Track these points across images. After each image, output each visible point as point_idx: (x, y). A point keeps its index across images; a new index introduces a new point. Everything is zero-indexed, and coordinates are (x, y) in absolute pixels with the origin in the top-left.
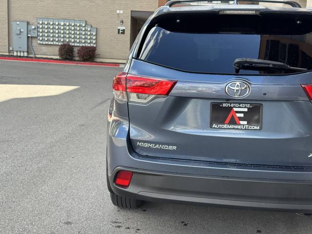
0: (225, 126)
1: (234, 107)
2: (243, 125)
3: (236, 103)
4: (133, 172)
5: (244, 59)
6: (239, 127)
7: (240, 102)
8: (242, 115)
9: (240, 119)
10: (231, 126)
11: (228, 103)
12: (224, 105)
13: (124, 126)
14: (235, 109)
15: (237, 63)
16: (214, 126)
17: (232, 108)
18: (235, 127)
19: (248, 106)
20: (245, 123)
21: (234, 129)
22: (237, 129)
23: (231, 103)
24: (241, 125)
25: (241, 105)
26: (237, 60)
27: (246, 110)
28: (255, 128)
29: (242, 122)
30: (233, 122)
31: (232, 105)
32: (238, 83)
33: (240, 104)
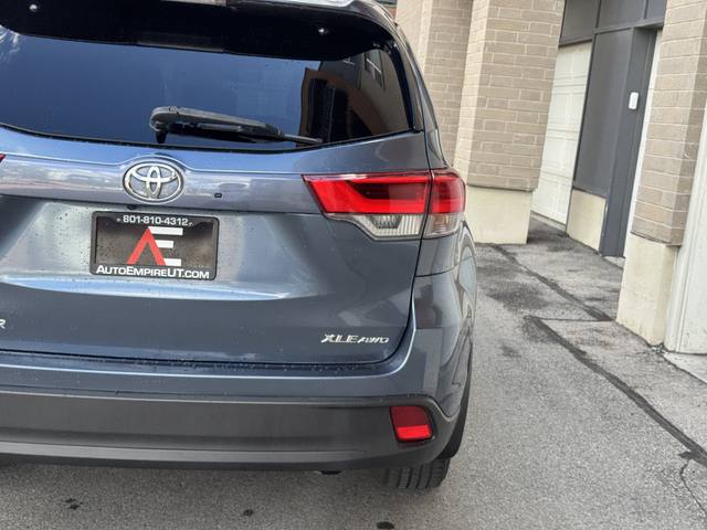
0: (127, 270)
1: (150, 224)
2: (172, 268)
3: (155, 215)
5: (174, 110)
6: (162, 273)
7: (167, 211)
8: (169, 244)
9: (166, 253)
10: (143, 271)
11: (136, 214)
12: (127, 219)
14: (154, 230)
15: (159, 117)
16: (101, 269)
17: (145, 227)
18: (153, 272)
19: (185, 222)
20: (177, 262)
21: (148, 276)
22: (157, 277)
23: (142, 215)
24: (166, 267)
25: (167, 221)
26: (158, 111)
27: (179, 232)
28: (200, 274)
29: (169, 262)
30: (151, 260)
31: (146, 220)
32: (154, 168)
33: (164, 217)
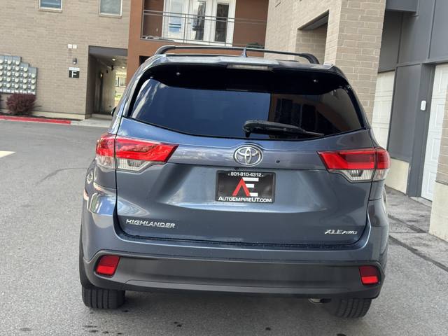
0: (233, 199)
1: (244, 176)
2: (254, 197)
3: (246, 172)
4: (120, 257)
5: (256, 122)
6: (249, 200)
7: (250, 170)
8: (252, 186)
9: (250, 190)
10: (240, 199)
11: (237, 172)
12: (232, 174)
13: (108, 199)
14: (245, 179)
15: (247, 126)
16: (221, 198)
17: (240, 178)
18: (245, 199)
19: (260, 175)
20: (256, 194)
21: (243, 202)
22: (247, 202)
23: (240, 172)
24: (250, 197)
25: (252, 175)
26: (247, 122)
27: (257, 180)
28: (267, 200)
29: (252, 194)
30: (243, 194)
31: (242, 174)
32: (248, 149)
33: (250, 173)
